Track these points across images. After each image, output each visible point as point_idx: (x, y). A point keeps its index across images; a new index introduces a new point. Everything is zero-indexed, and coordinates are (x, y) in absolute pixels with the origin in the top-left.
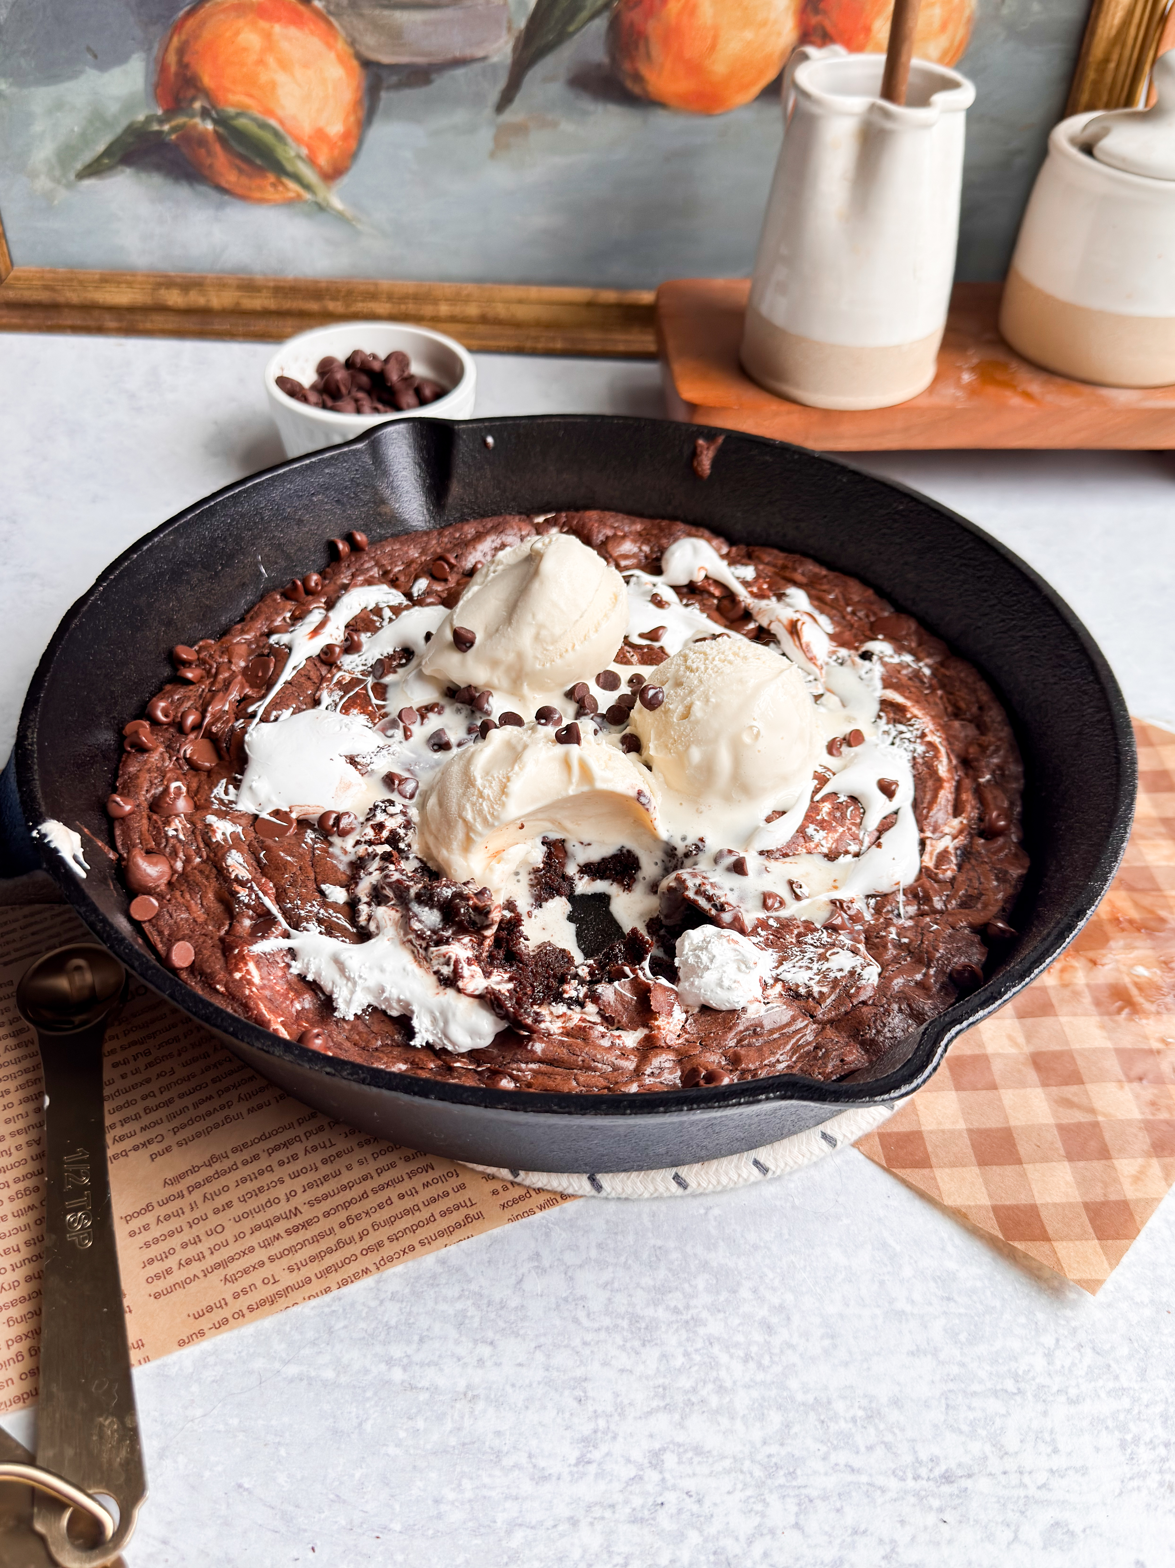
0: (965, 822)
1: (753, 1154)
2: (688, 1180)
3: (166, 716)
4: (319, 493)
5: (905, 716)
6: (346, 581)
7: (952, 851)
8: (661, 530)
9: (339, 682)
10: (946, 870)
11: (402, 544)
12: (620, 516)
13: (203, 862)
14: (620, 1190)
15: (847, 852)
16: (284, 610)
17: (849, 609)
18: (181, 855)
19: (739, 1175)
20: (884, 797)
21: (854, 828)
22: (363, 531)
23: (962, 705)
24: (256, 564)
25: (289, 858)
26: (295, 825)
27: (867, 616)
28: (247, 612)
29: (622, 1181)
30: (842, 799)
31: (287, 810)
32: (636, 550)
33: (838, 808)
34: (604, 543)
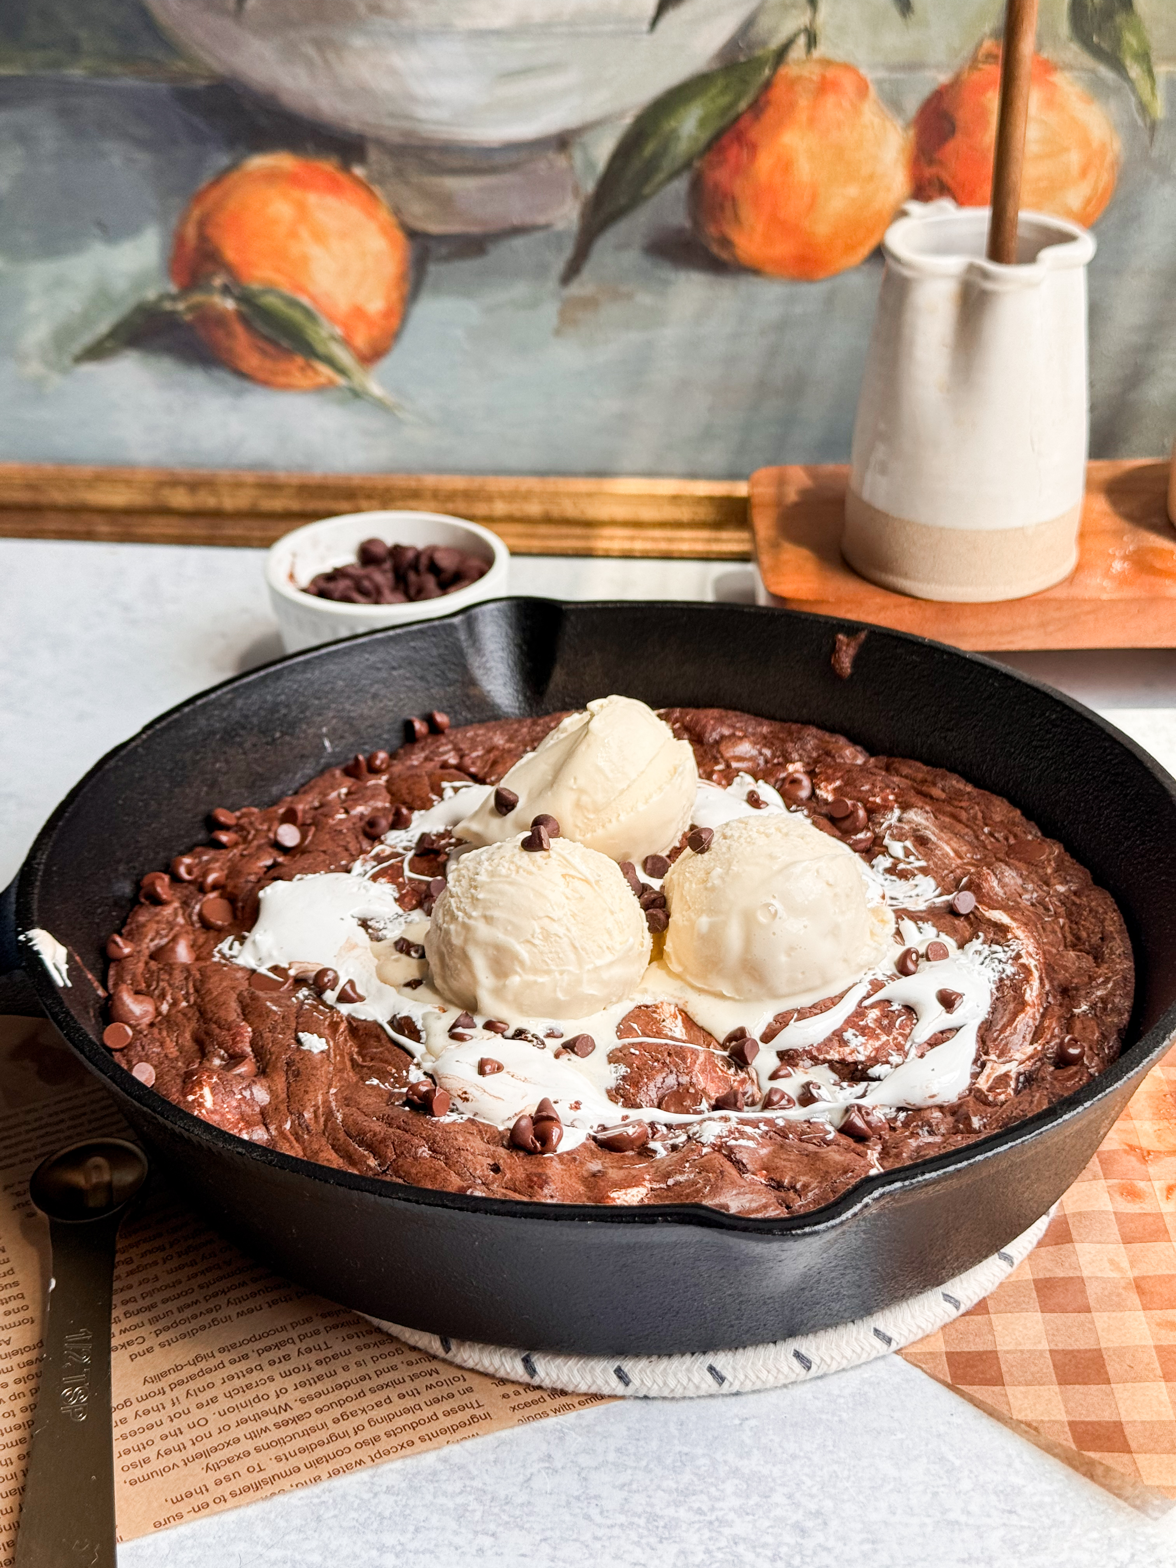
0: (1040, 1048)
1: (710, 1359)
2: (630, 1377)
3: (189, 872)
4: (400, 667)
5: (1006, 936)
6: (415, 763)
7: (1015, 1076)
8: (790, 733)
9: (376, 855)
10: (1000, 1094)
11: (488, 729)
12: (746, 716)
13: (189, 1006)
14: (554, 1376)
15: (887, 1062)
16: (340, 786)
17: (986, 830)
18: (169, 998)
19: (690, 1379)
20: (941, 1008)
21: (900, 1039)
22: (447, 713)
23: (1084, 934)
24: (320, 737)
25: (274, 1008)
26: (290, 981)
27: (1007, 839)
28: (303, 785)
29: (558, 1367)
30: (896, 1007)
31: (287, 966)
32: (754, 752)
33: (887, 1017)
34: (717, 743)
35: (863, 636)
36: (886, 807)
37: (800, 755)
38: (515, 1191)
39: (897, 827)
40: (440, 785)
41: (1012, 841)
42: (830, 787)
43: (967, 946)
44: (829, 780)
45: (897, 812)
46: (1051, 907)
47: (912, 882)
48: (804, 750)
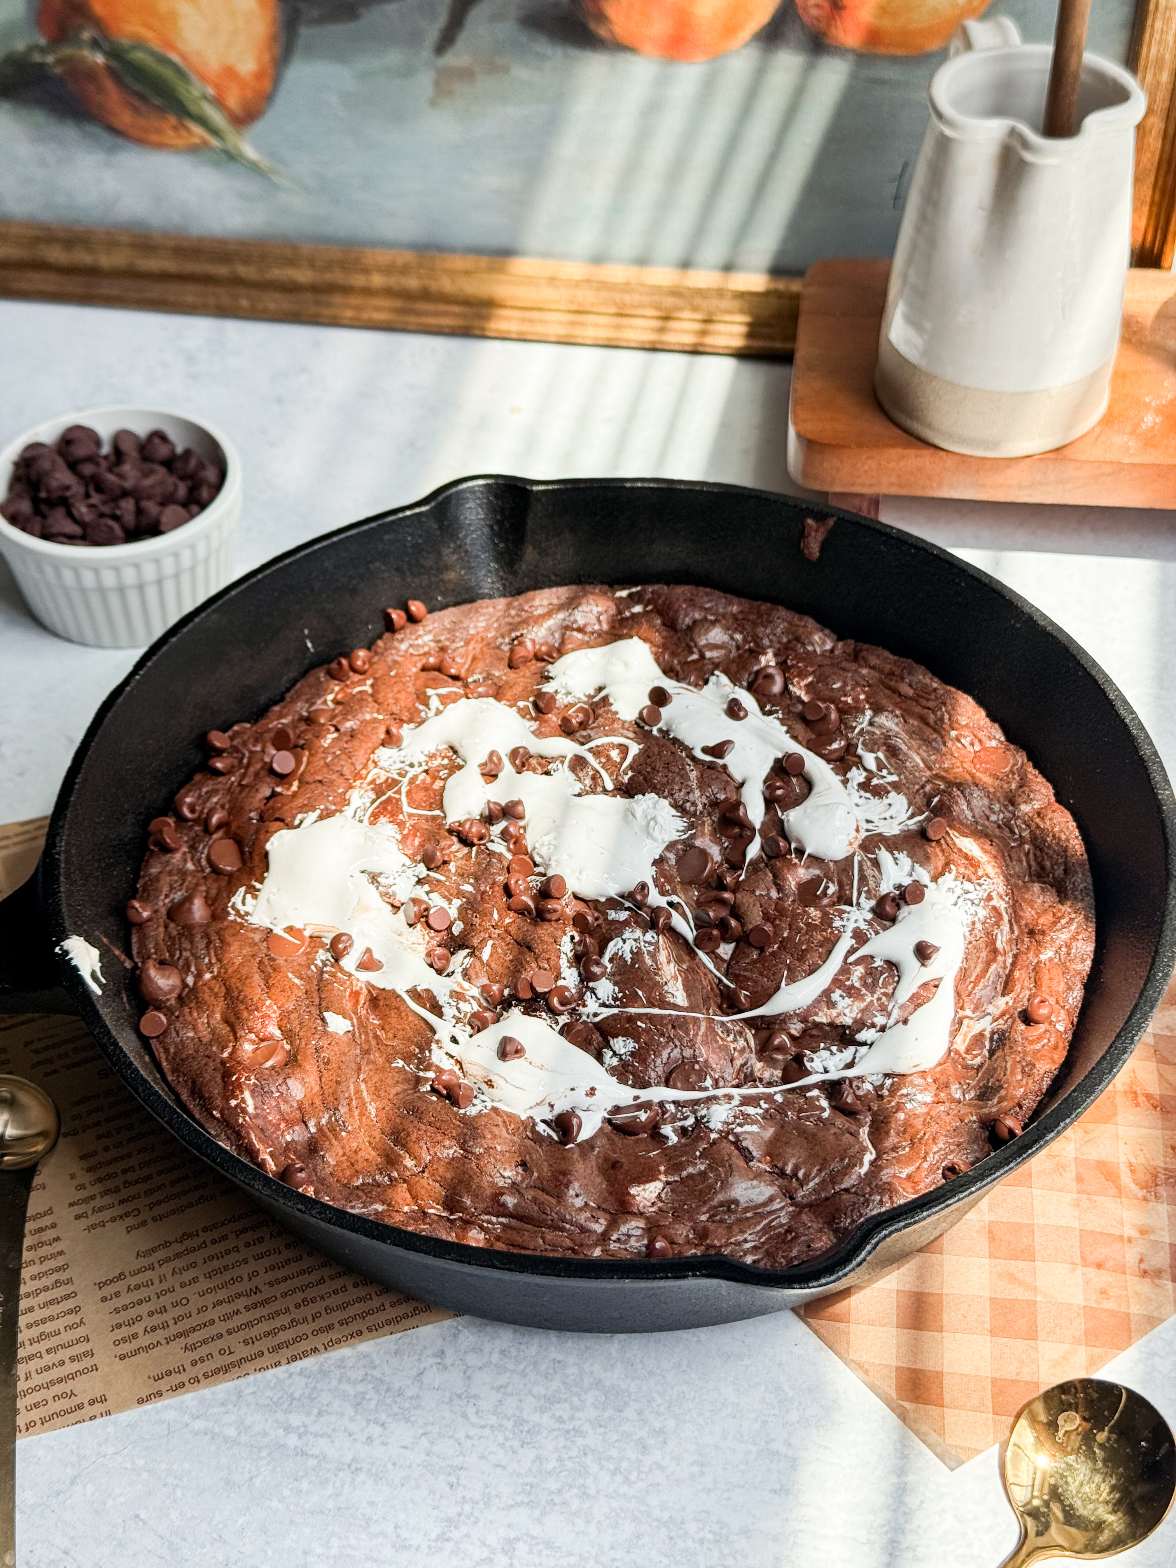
0: (1011, 1003)
3: (192, 811)
5: (975, 873)
7: (988, 1036)
8: (760, 615)
9: (373, 782)
10: (976, 1056)
11: (464, 614)
12: (716, 593)
13: (213, 978)
15: (873, 1025)
16: (326, 692)
17: (953, 733)
18: (193, 969)
20: (918, 961)
21: (884, 999)
23: (1048, 864)
24: (302, 638)
25: (297, 980)
26: (307, 943)
27: (972, 743)
28: (288, 690)
30: (878, 963)
31: (302, 927)
32: (726, 638)
33: (871, 974)
34: (690, 629)
35: (831, 522)
36: (858, 710)
37: (771, 641)
38: (543, 1190)
39: (868, 732)
40: (425, 693)
41: (977, 748)
42: (803, 684)
43: (940, 880)
44: (802, 675)
45: (869, 713)
46: (1016, 831)
47: (886, 801)
48: (775, 635)
